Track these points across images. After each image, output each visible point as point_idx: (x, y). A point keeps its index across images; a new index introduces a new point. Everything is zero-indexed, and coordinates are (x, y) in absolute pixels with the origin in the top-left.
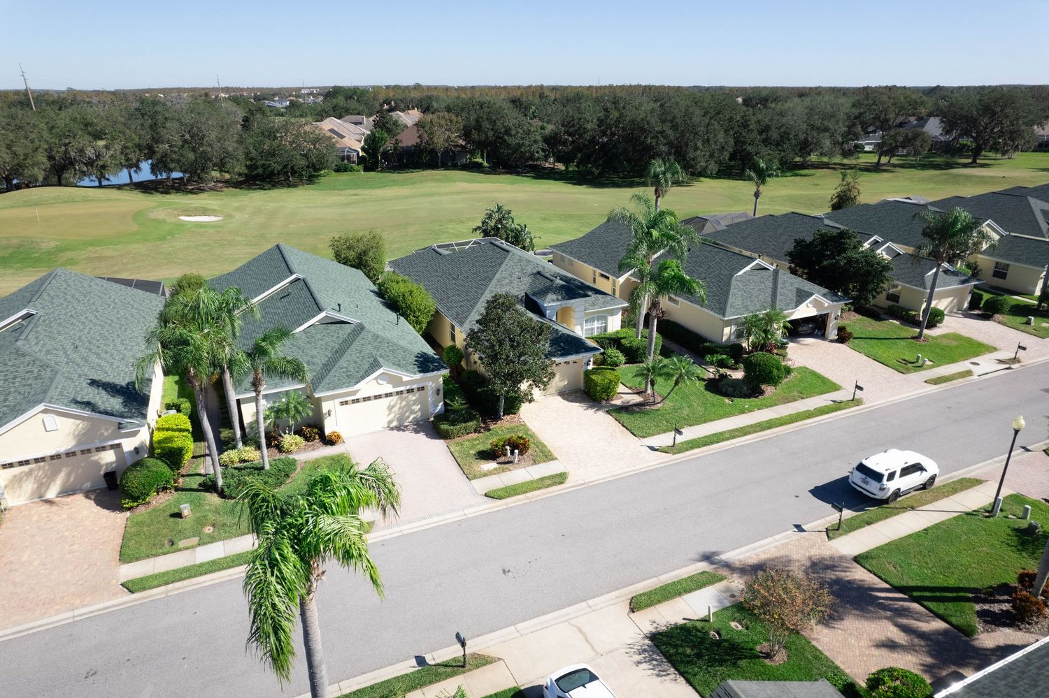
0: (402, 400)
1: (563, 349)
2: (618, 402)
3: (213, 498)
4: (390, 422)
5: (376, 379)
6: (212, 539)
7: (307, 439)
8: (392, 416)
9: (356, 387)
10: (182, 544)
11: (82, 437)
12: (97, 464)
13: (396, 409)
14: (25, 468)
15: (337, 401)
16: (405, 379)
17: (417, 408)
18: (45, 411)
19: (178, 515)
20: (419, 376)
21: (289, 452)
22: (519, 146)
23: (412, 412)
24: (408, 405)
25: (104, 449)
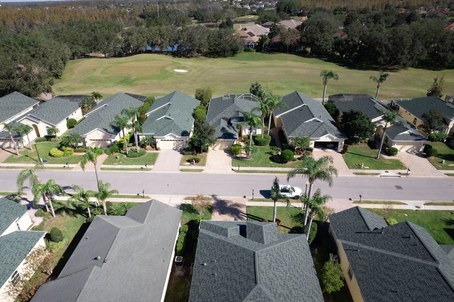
0: (177, 142)
1: (226, 137)
2: (238, 156)
3: (125, 156)
4: (174, 148)
5: (170, 135)
6: (120, 164)
7: (152, 148)
8: (174, 146)
9: (164, 137)
10: (114, 164)
11: (104, 137)
12: (107, 144)
13: (175, 144)
14: (94, 141)
15: (160, 139)
16: (177, 137)
17: (181, 145)
18: (98, 130)
19: (117, 158)
20: (181, 137)
21: (147, 150)
22: (320, 46)
23: (180, 146)
24: (179, 144)
25: (108, 140)
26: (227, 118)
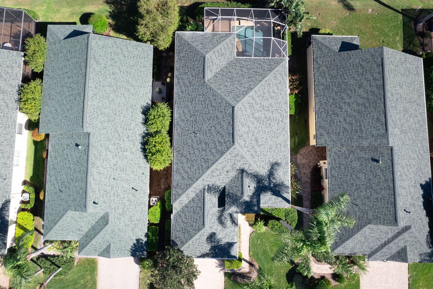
26: (218, 187)
